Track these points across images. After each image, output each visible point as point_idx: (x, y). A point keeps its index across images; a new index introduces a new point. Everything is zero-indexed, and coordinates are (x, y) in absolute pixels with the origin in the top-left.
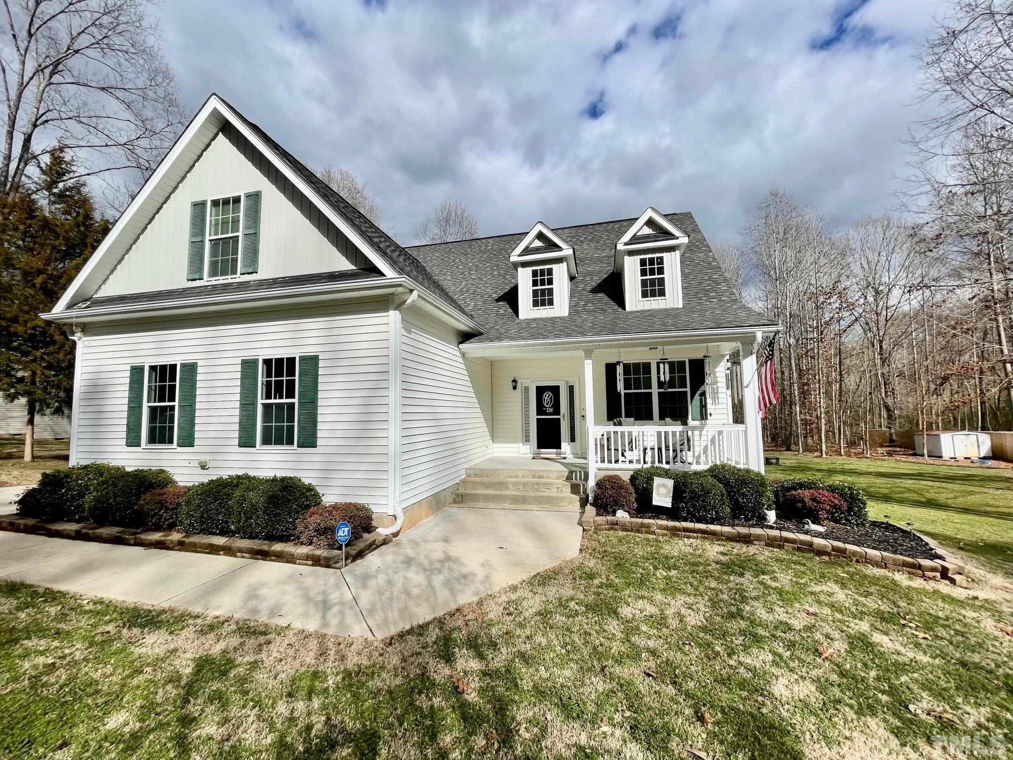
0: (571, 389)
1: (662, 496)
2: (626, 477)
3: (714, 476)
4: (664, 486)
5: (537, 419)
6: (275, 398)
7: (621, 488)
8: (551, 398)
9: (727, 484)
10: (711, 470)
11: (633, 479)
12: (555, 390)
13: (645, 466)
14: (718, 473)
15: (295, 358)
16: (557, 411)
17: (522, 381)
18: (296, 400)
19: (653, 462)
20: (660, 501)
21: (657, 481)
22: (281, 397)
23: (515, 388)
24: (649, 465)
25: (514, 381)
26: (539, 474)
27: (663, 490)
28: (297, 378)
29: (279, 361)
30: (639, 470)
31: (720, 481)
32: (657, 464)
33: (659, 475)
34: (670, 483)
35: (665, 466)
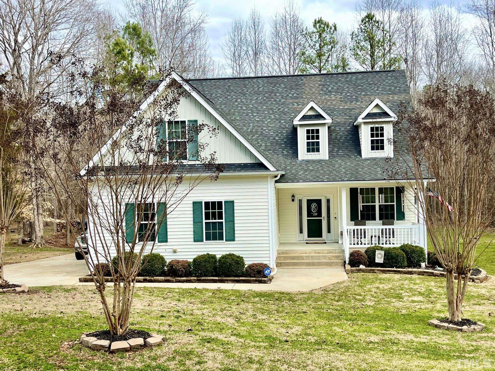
0: (328, 201)
1: (379, 258)
2: (363, 251)
3: (402, 250)
4: (380, 254)
5: (308, 220)
6: (212, 219)
7: (362, 255)
8: (316, 207)
9: (406, 253)
10: (401, 247)
11: (366, 251)
12: (319, 202)
13: (372, 246)
14: (403, 248)
15: (222, 202)
16: (320, 214)
17: (298, 196)
18: (223, 221)
19: (375, 244)
20: (379, 260)
21: (377, 252)
22: (215, 219)
23: (293, 200)
24: (374, 245)
25: (293, 196)
26: (317, 251)
27: (380, 256)
28: (223, 210)
29: (214, 203)
30: (369, 248)
31: (404, 251)
32: (377, 245)
33: (378, 249)
34: (383, 253)
35: (381, 245)
